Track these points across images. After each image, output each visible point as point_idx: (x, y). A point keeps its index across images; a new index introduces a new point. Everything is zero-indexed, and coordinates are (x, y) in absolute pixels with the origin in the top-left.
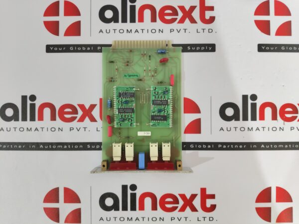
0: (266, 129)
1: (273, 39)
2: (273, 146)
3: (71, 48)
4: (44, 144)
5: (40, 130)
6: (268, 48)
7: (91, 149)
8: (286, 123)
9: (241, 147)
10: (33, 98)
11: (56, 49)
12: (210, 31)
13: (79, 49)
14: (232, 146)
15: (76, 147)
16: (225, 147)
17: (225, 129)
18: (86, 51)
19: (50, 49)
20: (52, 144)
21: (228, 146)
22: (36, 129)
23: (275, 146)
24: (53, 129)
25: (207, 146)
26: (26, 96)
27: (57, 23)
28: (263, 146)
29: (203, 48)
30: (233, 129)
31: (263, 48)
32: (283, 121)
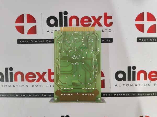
0: (141, 85)
1: (146, 35)
2: (144, 94)
3: (32, 41)
4: (18, 94)
5: (16, 86)
6: (142, 40)
7: (44, 97)
8: (152, 81)
9: (126, 95)
10: (11, 69)
11: (23, 42)
12: (110, 31)
13: (36, 41)
14: (122, 94)
15: (36, 95)
16: (118, 95)
17: (118, 85)
18: (40, 43)
19: (20, 41)
20: (23, 94)
21: (120, 95)
22: (14, 86)
23: (146, 94)
24: (23, 86)
25: (108, 95)
26: (7, 68)
27: (23, 27)
28: (139, 94)
29: (105, 41)
30: (122, 85)
31: (140, 40)
32: (150, 81)
